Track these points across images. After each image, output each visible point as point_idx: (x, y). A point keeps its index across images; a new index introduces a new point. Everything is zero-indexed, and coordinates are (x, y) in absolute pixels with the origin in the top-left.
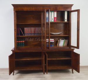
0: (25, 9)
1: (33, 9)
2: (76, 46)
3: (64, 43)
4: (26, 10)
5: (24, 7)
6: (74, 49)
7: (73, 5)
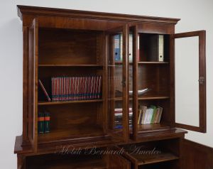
0: (59, 23)
1: (82, 24)
2: (197, 124)
3: (153, 116)
4: (60, 27)
5: (55, 16)
6: (187, 132)
7: (179, 20)
